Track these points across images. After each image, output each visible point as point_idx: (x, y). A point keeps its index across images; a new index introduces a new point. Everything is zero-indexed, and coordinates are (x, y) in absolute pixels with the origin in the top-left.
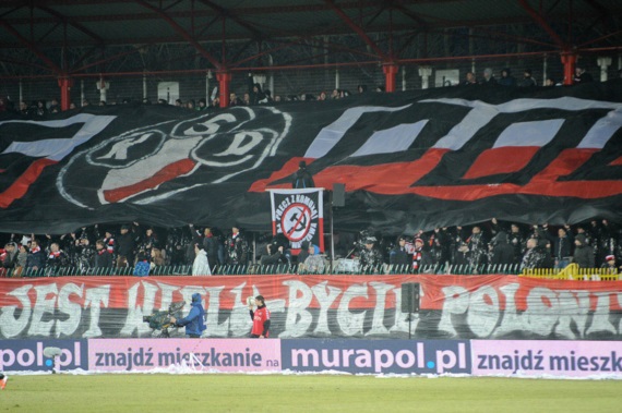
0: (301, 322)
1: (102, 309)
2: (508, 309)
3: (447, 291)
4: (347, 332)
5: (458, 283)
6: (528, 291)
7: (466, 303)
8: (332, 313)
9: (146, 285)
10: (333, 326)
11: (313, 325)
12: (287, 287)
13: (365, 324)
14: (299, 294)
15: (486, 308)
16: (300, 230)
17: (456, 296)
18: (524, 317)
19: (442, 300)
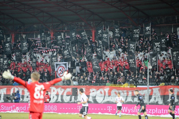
0: (54, 98)
1: (4, 95)
2: (106, 95)
3: (91, 90)
4: (66, 101)
5: (94, 88)
6: (111, 90)
7: (95, 93)
8: (62, 96)
9: (15, 88)
10: (62, 100)
11: (57, 99)
12: (51, 89)
13: (70, 99)
14: (54, 91)
15: (101, 95)
16: (62, 73)
17: (93, 92)
18: (110, 97)
19: (90, 93)
